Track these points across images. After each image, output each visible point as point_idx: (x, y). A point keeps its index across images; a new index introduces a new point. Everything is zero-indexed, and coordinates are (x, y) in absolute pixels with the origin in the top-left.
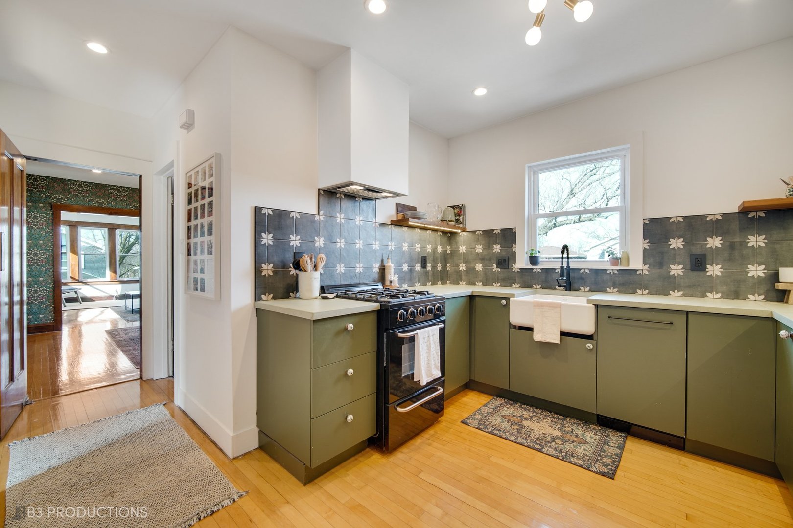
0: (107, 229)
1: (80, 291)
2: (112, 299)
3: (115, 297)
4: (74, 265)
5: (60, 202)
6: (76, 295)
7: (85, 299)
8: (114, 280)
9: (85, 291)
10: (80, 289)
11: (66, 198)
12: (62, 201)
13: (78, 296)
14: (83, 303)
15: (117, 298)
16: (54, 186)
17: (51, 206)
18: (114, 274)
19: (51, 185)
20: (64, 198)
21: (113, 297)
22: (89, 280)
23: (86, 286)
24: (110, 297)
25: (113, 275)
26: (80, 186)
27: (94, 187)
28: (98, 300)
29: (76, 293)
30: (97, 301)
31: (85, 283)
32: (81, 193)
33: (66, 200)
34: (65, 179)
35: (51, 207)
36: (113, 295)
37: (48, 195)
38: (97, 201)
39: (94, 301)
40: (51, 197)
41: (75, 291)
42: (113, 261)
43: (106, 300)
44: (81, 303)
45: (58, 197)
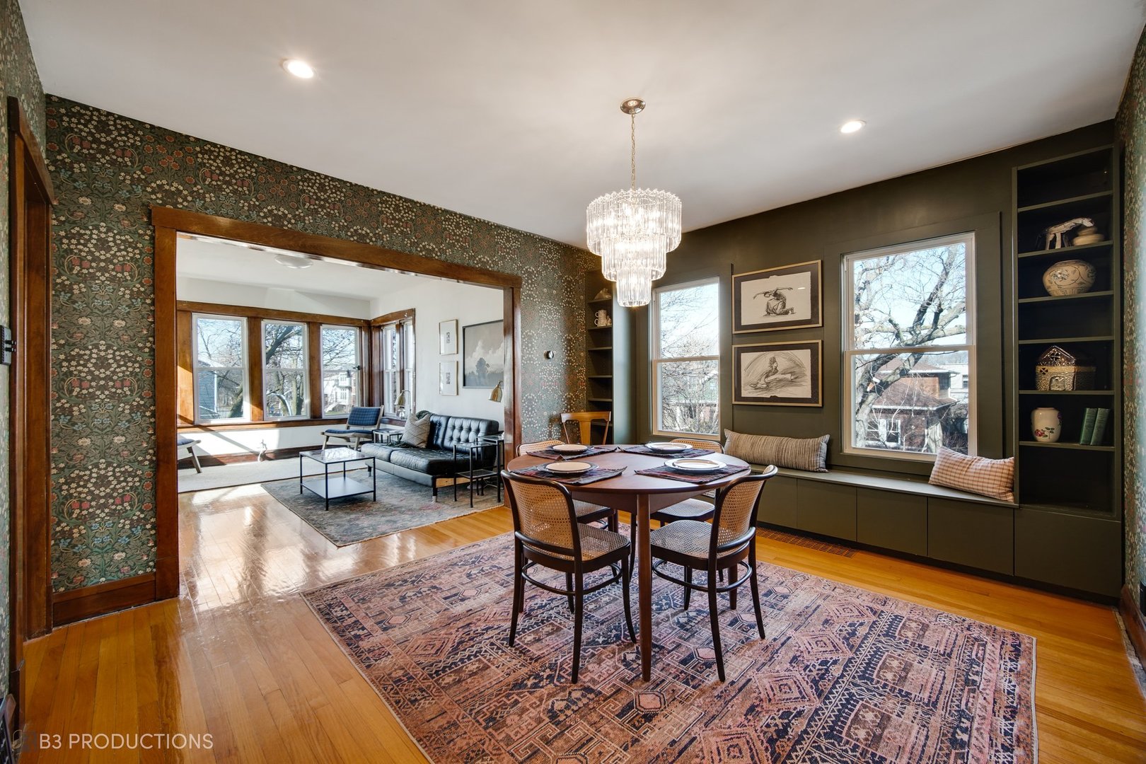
0: (245, 319)
1: (198, 445)
2: (256, 460)
3: (261, 456)
4: (186, 391)
5: (175, 205)
6: (191, 455)
7: (208, 461)
8: (259, 422)
9: (209, 444)
10: (199, 442)
11: (191, 193)
12: (180, 200)
13: (194, 456)
14: (203, 469)
15: (264, 457)
16: (155, 153)
17: (149, 214)
18: (259, 410)
19: (149, 149)
20: (185, 192)
21: (257, 454)
22: (213, 422)
23: (208, 435)
24: (252, 456)
25: (257, 410)
26: (227, 161)
27: (262, 168)
28: (229, 462)
29: (190, 450)
30: (228, 465)
31: (205, 428)
32: (228, 183)
33: (190, 198)
34: (187, 137)
35: (149, 218)
36: (256, 450)
37: (139, 178)
38: (270, 211)
39: (222, 464)
40: (148, 184)
41: (189, 445)
42: (256, 382)
43: (244, 461)
44: (199, 472)
45: (167, 187)
